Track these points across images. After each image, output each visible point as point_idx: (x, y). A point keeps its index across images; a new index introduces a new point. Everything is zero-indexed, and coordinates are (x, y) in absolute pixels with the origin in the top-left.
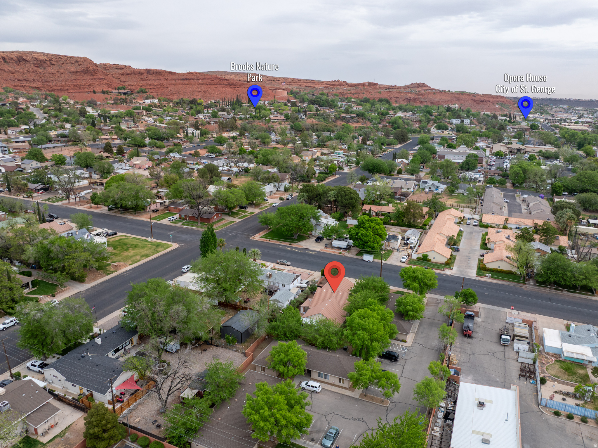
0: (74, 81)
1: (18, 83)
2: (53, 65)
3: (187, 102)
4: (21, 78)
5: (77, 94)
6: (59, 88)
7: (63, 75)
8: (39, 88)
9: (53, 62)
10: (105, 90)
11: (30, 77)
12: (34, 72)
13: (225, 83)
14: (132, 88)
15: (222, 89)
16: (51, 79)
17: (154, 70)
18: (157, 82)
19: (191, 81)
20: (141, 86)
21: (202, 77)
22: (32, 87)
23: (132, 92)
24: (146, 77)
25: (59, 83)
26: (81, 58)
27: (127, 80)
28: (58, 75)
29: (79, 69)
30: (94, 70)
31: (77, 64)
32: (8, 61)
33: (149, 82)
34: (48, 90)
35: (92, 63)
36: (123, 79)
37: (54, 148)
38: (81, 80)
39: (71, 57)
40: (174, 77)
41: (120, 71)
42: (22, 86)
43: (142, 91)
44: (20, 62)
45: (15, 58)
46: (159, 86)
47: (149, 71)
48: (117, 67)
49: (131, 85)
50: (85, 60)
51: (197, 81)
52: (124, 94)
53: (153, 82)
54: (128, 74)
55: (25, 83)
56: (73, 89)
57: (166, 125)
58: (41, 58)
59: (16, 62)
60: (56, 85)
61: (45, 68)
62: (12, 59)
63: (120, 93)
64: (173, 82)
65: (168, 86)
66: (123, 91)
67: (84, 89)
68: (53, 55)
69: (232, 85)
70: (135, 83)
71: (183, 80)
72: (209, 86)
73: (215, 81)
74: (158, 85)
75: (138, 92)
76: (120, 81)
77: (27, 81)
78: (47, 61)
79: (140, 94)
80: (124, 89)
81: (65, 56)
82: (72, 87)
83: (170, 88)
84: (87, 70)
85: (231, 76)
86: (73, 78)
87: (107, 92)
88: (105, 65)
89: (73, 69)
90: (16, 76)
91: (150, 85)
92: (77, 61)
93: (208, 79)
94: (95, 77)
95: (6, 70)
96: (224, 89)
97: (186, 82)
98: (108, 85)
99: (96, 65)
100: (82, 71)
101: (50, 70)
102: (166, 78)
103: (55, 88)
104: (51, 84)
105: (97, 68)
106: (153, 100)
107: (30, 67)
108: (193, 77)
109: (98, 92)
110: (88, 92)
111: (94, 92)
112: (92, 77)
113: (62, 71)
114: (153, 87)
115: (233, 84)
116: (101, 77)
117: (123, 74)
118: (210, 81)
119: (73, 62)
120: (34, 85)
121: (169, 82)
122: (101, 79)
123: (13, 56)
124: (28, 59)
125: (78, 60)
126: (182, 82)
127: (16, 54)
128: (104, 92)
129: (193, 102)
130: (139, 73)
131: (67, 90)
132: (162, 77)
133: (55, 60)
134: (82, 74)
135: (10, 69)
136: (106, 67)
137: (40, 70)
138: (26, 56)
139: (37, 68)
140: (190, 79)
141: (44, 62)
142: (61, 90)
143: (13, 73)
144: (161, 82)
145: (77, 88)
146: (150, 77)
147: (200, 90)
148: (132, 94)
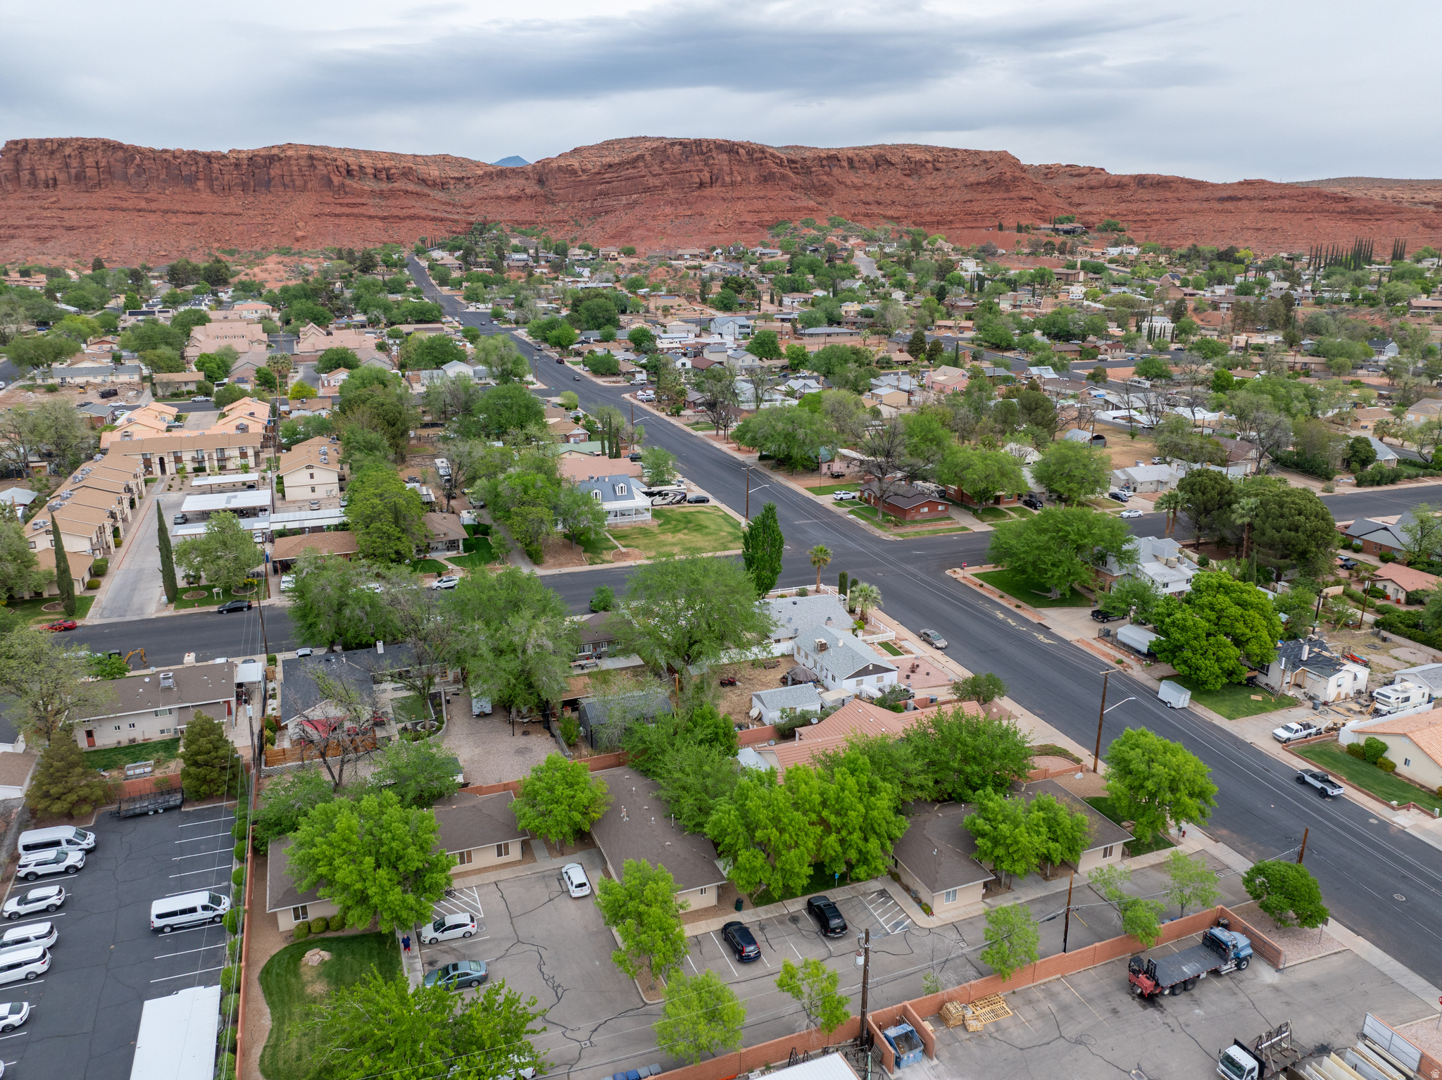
0: (968, 204)
1: (862, 209)
2: (938, 170)
3: (1209, 255)
4: (870, 199)
5: (966, 231)
6: (935, 219)
7: (950, 192)
8: (897, 219)
9: (939, 165)
10: (1024, 223)
11: (886, 195)
12: (900, 186)
13: (1341, 207)
14: (1091, 219)
15: (1324, 223)
16: (927, 200)
17: (1153, 177)
18: (1155, 206)
19: (1243, 205)
20: (1113, 216)
21: (1277, 193)
22: (885, 217)
23: (1088, 227)
24: (1130, 193)
25: (937, 209)
26: (996, 153)
27: (1087, 201)
28: (941, 190)
29: (983, 176)
30: (1015, 179)
31: (984, 167)
32: (857, 164)
33: (1134, 206)
34: (915, 223)
35: (1015, 163)
36: (1076, 200)
37: (829, 335)
38: (983, 202)
39: (977, 153)
40: (1201, 194)
41: (1076, 182)
42: (867, 215)
43: (1109, 228)
44: (878, 166)
45: (871, 160)
46: (1155, 217)
47: (1141, 181)
48: (1073, 172)
49: (1090, 213)
50: (1003, 157)
51: (1257, 204)
52: (1067, 232)
53: (1145, 205)
54: (1092, 188)
55: (875, 209)
56: (961, 221)
57: (1102, 307)
58: (918, 157)
59: (870, 168)
60: (930, 213)
61: (920, 177)
62: (865, 160)
63: (1057, 230)
64: (1195, 206)
65: (1178, 216)
66: (1067, 226)
67: (983, 220)
68: (942, 150)
69: (1359, 212)
70: (1099, 208)
71: (1222, 200)
72: (1289, 215)
73: (1310, 203)
74: (1155, 213)
75: (1100, 230)
76: (1070, 204)
77: (879, 204)
78: (927, 162)
79: (1104, 234)
80: (1071, 221)
81: (966, 151)
82: (961, 216)
83: (1181, 222)
84: (1000, 180)
85: (1390, 189)
86: (968, 197)
87: (1027, 227)
88: (1048, 167)
89: (972, 179)
90: (863, 195)
91: (1136, 213)
92: (985, 161)
93: (1291, 197)
94: (1012, 195)
95: (849, 182)
96: (1332, 224)
97: (1229, 205)
98: (1037, 211)
99: (1024, 169)
100: (988, 183)
101: (930, 181)
102: (1180, 195)
103: (928, 218)
104: (922, 210)
105: (1024, 175)
106: (1126, 249)
107: (894, 175)
108: (1251, 193)
109: (1008, 229)
110: (987, 228)
111: (1001, 228)
112: (1006, 195)
113: (950, 183)
114: (1141, 217)
115: (1365, 211)
116: (1025, 194)
117: (1080, 188)
118: (1295, 203)
119: (977, 162)
120: (890, 213)
121: (1185, 206)
122: (1024, 199)
123: (867, 156)
124: (894, 160)
125: (988, 157)
126: (1217, 206)
127: (875, 151)
128: (1020, 229)
129: (1227, 256)
130: (1119, 184)
131: (951, 222)
132: (1169, 195)
133: (944, 159)
134: (989, 189)
135: (856, 181)
136: (1049, 172)
137: (910, 182)
138: (893, 154)
139: (906, 178)
140: (1240, 199)
141: (922, 164)
142: (938, 223)
143: (858, 188)
144: (1164, 206)
145: (970, 218)
146: (1143, 194)
147: (1259, 226)
148: (1085, 233)
